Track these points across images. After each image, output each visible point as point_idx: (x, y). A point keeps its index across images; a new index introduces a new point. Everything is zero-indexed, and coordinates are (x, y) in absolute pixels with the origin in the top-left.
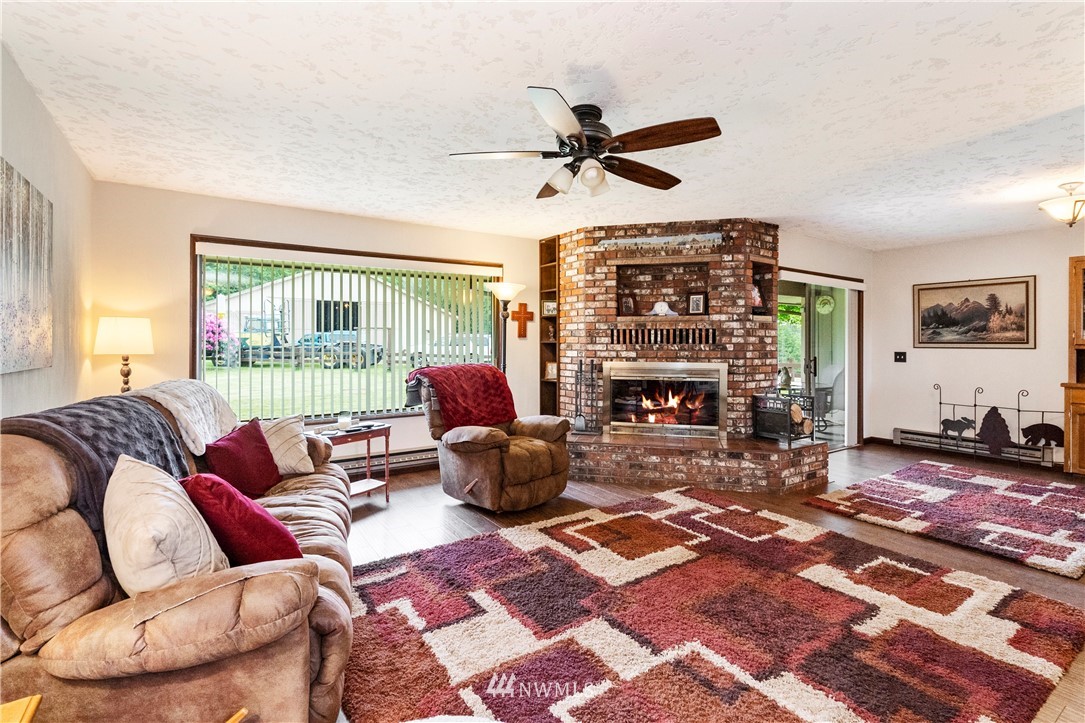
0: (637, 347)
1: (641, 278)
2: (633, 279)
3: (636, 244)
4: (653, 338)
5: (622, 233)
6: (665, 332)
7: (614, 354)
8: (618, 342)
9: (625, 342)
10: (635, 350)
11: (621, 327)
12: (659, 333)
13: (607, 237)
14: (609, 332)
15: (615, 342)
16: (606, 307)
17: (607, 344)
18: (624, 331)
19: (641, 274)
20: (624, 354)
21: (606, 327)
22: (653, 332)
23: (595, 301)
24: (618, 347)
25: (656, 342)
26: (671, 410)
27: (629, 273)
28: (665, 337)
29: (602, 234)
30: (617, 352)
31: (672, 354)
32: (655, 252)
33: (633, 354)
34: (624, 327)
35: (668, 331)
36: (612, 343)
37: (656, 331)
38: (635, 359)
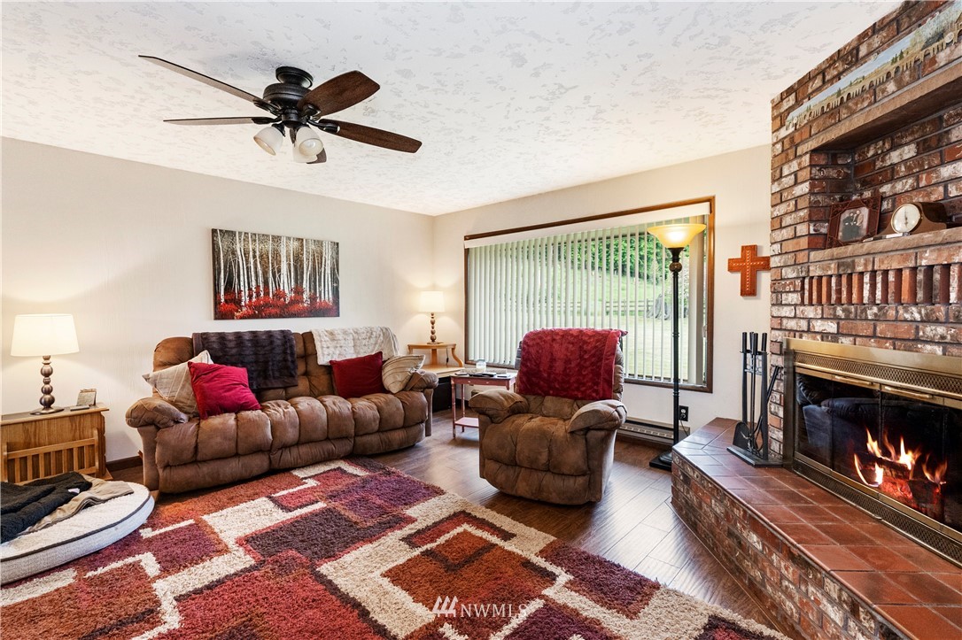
0: (840, 312)
1: (895, 157)
2: (879, 164)
3: (839, 93)
4: (866, 293)
5: (818, 82)
6: (891, 277)
7: (804, 325)
8: (811, 304)
9: (820, 302)
10: (835, 318)
11: (815, 271)
12: (879, 279)
13: (798, 103)
14: (798, 282)
15: (806, 302)
16: (795, 237)
17: (795, 305)
18: (820, 278)
19: (894, 147)
20: (818, 326)
21: (794, 275)
22: (867, 278)
23: (781, 228)
24: (810, 312)
25: (873, 302)
26: (903, 468)
27: (871, 153)
28: (892, 288)
29: (791, 100)
30: (809, 320)
31: (904, 330)
32: (873, 90)
33: (831, 327)
34: (819, 273)
35: (899, 272)
36: (802, 303)
37: (873, 273)
38: (834, 338)
